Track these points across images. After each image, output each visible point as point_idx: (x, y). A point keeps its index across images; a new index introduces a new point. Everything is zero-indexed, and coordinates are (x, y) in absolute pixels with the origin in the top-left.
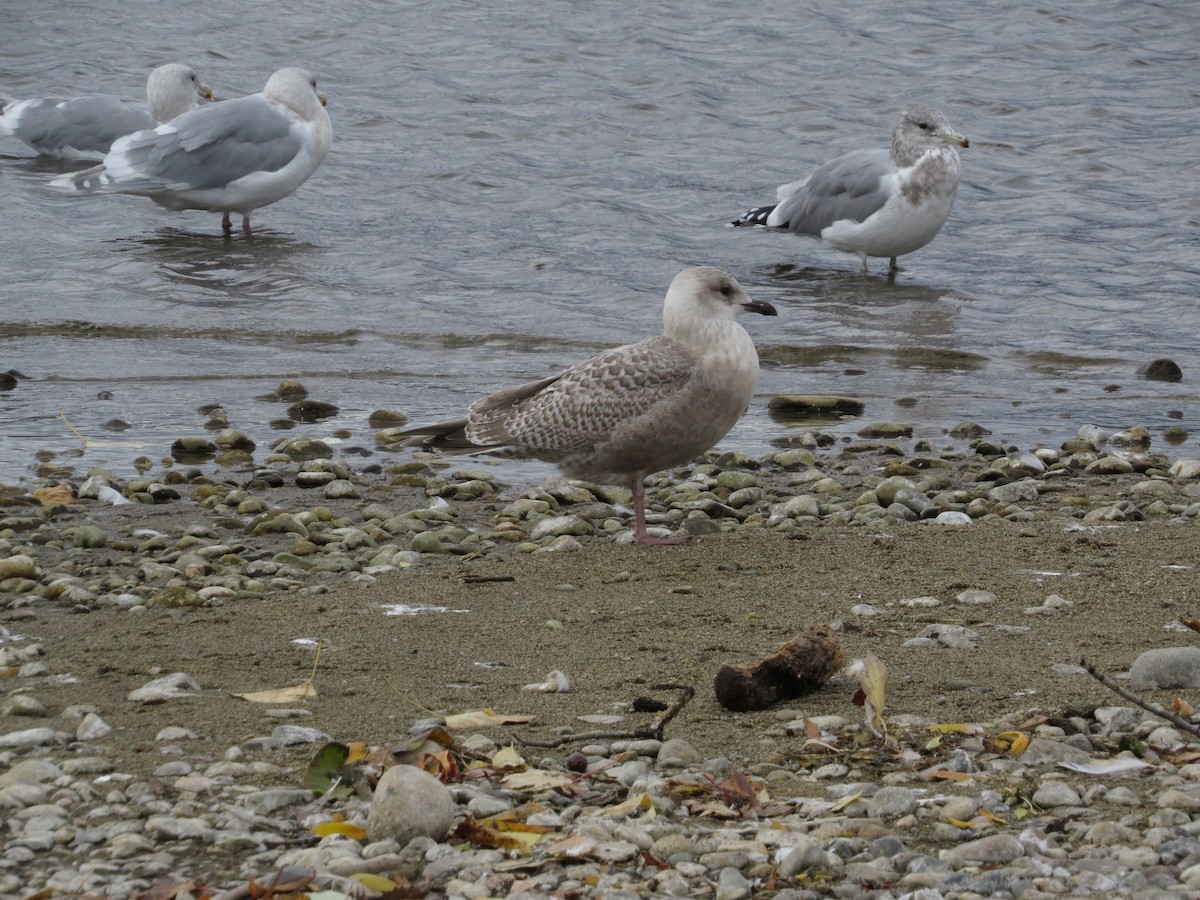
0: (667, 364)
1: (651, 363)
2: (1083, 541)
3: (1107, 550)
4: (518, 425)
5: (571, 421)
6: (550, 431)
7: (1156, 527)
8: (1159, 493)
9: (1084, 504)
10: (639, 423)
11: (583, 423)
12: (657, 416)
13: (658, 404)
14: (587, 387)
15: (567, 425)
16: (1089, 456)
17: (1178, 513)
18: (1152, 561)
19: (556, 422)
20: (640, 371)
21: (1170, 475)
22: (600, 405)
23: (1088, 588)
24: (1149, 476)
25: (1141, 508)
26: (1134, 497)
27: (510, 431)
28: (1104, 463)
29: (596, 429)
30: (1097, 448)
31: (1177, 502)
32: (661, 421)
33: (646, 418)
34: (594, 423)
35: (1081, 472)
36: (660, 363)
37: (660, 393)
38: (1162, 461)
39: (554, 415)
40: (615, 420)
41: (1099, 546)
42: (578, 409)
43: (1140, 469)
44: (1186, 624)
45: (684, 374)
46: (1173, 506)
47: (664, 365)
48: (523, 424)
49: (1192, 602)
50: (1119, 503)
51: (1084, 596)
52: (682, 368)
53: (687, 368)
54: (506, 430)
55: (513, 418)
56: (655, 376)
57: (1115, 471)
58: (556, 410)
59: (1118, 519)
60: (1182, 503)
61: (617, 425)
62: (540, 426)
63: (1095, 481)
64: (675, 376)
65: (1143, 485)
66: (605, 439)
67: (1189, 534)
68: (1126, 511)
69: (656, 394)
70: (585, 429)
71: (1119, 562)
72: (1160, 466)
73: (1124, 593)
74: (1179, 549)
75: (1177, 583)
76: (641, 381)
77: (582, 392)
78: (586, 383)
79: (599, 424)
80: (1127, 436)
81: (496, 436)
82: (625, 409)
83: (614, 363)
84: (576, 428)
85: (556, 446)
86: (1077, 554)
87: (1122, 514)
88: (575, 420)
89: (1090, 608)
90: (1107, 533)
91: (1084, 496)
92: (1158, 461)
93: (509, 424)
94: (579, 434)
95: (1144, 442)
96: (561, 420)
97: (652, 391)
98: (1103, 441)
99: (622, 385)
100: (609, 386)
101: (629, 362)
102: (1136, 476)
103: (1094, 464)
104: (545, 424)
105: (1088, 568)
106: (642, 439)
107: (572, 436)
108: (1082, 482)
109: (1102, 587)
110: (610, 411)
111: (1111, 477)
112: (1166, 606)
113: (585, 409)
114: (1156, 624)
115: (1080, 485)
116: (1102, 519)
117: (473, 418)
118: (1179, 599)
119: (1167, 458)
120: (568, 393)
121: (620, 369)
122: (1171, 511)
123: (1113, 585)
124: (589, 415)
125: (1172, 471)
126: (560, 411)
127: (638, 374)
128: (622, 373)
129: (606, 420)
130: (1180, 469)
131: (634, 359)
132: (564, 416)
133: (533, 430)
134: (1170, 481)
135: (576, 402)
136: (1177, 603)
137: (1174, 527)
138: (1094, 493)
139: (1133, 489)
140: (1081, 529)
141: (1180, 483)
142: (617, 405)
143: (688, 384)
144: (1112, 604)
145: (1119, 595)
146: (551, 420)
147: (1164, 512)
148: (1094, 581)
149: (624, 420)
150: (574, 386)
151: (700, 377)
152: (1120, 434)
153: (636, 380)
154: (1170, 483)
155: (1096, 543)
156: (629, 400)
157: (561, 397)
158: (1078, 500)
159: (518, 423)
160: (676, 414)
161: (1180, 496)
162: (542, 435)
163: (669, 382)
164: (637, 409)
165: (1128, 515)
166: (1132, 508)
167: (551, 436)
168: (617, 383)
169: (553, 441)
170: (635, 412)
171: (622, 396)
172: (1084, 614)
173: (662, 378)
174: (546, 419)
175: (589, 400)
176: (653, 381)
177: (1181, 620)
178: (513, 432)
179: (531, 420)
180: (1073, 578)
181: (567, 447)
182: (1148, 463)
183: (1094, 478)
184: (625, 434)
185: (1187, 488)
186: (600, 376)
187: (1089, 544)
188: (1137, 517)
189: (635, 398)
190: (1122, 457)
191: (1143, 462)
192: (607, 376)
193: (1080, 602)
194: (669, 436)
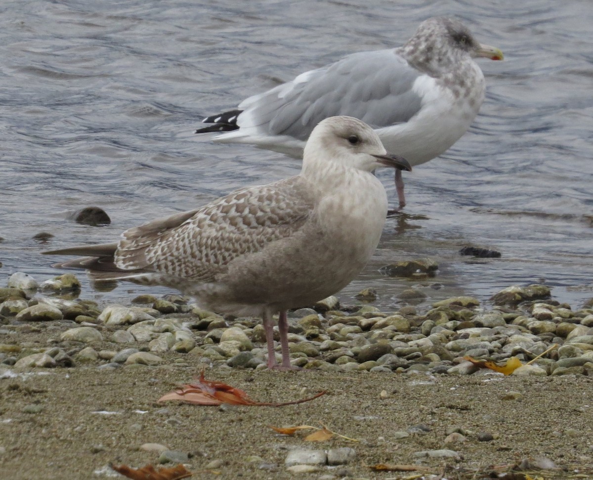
0: (288, 204)
1: (274, 204)
2: (15, 388)
3: (38, 397)
4: (155, 253)
5: (197, 253)
6: (179, 261)
7: (86, 374)
8: (89, 339)
9: (15, 351)
10: (254, 259)
11: (207, 255)
12: (270, 255)
13: (272, 244)
14: (215, 221)
15: (193, 255)
16: (20, 303)
17: (108, 359)
18: (82, 407)
19: (185, 252)
20: (262, 210)
21: (99, 322)
22: (223, 239)
23: (19, 434)
24: (79, 322)
25: (71, 354)
26: (64, 343)
27: (148, 257)
28: (35, 310)
29: (217, 262)
30: (28, 295)
31: (107, 348)
32: (273, 260)
33: (260, 256)
34: (216, 256)
35: (12, 319)
36: (283, 205)
37: (277, 232)
38: (92, 308)
39: (184, 246)
40: (234, 255)
41: (30, 393)
42: (204, 241)
43: (70, 316)
44: (115, 469)
45: (302, 217)
46: (103, 353)
47: (285, 206)
48: (159, 252)
49: (121, 448)
50: (50, 350)
51: (15, 442)
52: (301, 210)
53: (305, 210)
54: (145, 257)
55: (154, 245)
56: (274, 216)
57: (45, 318)
58: (186, 241)
59: (48, 365)
60: (111, 349)
61: (235, 259)
62: (172, 255)
63: (25, 328)
64: (292, 217)
65: (73, 332)
66: (224, 271)
67: (118, 380)
68: (57, 357)
69: (273, 233)
70: (208, 261)
71: (49, 408)
72: (90, 313)
73: (54, 439)
74: (108, 396)
75: (107, 428)
76: (261, 220)
77: (210, 226)
78: (215, 217)
79: (220, 257)
80: (58, 284)
81: (137, 262)
82: (244, 245)
83: (242, 201)
84: (200, 259)
85: (183, 275)
86: (8, 400)
87: (53, 361)
88: (201, 252)
89: (21, 454)
90: (37, 380)
91: (15, 343)
92: (87, 308)
93: (149, 251)
94: (203, 265)
95: (75, 289)
96: (189, 251)
97: (270, 230)
98: (34, 289)
99: (245, 223)
100: (233, 222)
101: (254, 201)
102: (66, 323)
103: (25, 311)
104: (176, 254)
105: (19, 415)
106: (255, 275)
107: (197, 267)
108: (13, 329)
109: (33, 434)
110: (231, 246)
111: (41, 324)
112: (96, 451)
113: (209, 242)
114: (87, 469)
115: (11, 332)
116: (33, 366)
117: (122, 244)
118: (109, 445)
119: (96, 305)
120: (199, 226)
121: (245, 207)
122: (100, 357)
123: (44, 431)
124: (213, 248)
125: (101, 317)
126: (190, 243)
127: (260, 214)
128: (246, 211)
129: (226, 254)
130: (109, 316)
131: (260, 199)
132: (192, 248)
133: (166, 259)
134: (99, 328)
135: (204, 235)
136: (107, 449)
137: (104, 374)
138: (25, 340)
139: (63, 335)
140: (13, 376)
141: (109, 330)
142: (237, 241)
143: (303, 227)
144: (43, 450)
145: (49, 441)
146: (181, 250)
147: (93, 358)
148: (25, 427)
149: (242, 256)
150: (205, 219)
151: (315, 221)
152: (50, 282)
153: (258, 220)
154: (100, 329)
155: (27, 389)
156: (249, 237)
157: (193, 229)
158: (9, 347)
159: (156, 251)
160: (288, 256)
161: (109, 342)
162: (173, 264)
163: (287, 223)
164: (254, 246)
165: (59, 361)
166: (62, 355)
167: (180, 265)
168: (240, 220)
169: (180, 270)
170: (252, 249)
171: (243, 233)
172: (16, 459)
173: (281, 218)
174: (178, 249)
175: (214, 233)
176: (273, 222)
177: (111, 465)
178: (150, 259)
179: (166, 249)
180: (4, 425)
181: (192, 276)
182: (78, 310)
183: (24, 325)
184: (240, 268)
185: (116, 335)
186: (227, 212)
187: (20, 391)
188: (67, 363)
189: (254, 236)
190: (52, 304)
191: (73, 309)
192: (233, 213)
193: (12, 448)
194: (282, 276)
